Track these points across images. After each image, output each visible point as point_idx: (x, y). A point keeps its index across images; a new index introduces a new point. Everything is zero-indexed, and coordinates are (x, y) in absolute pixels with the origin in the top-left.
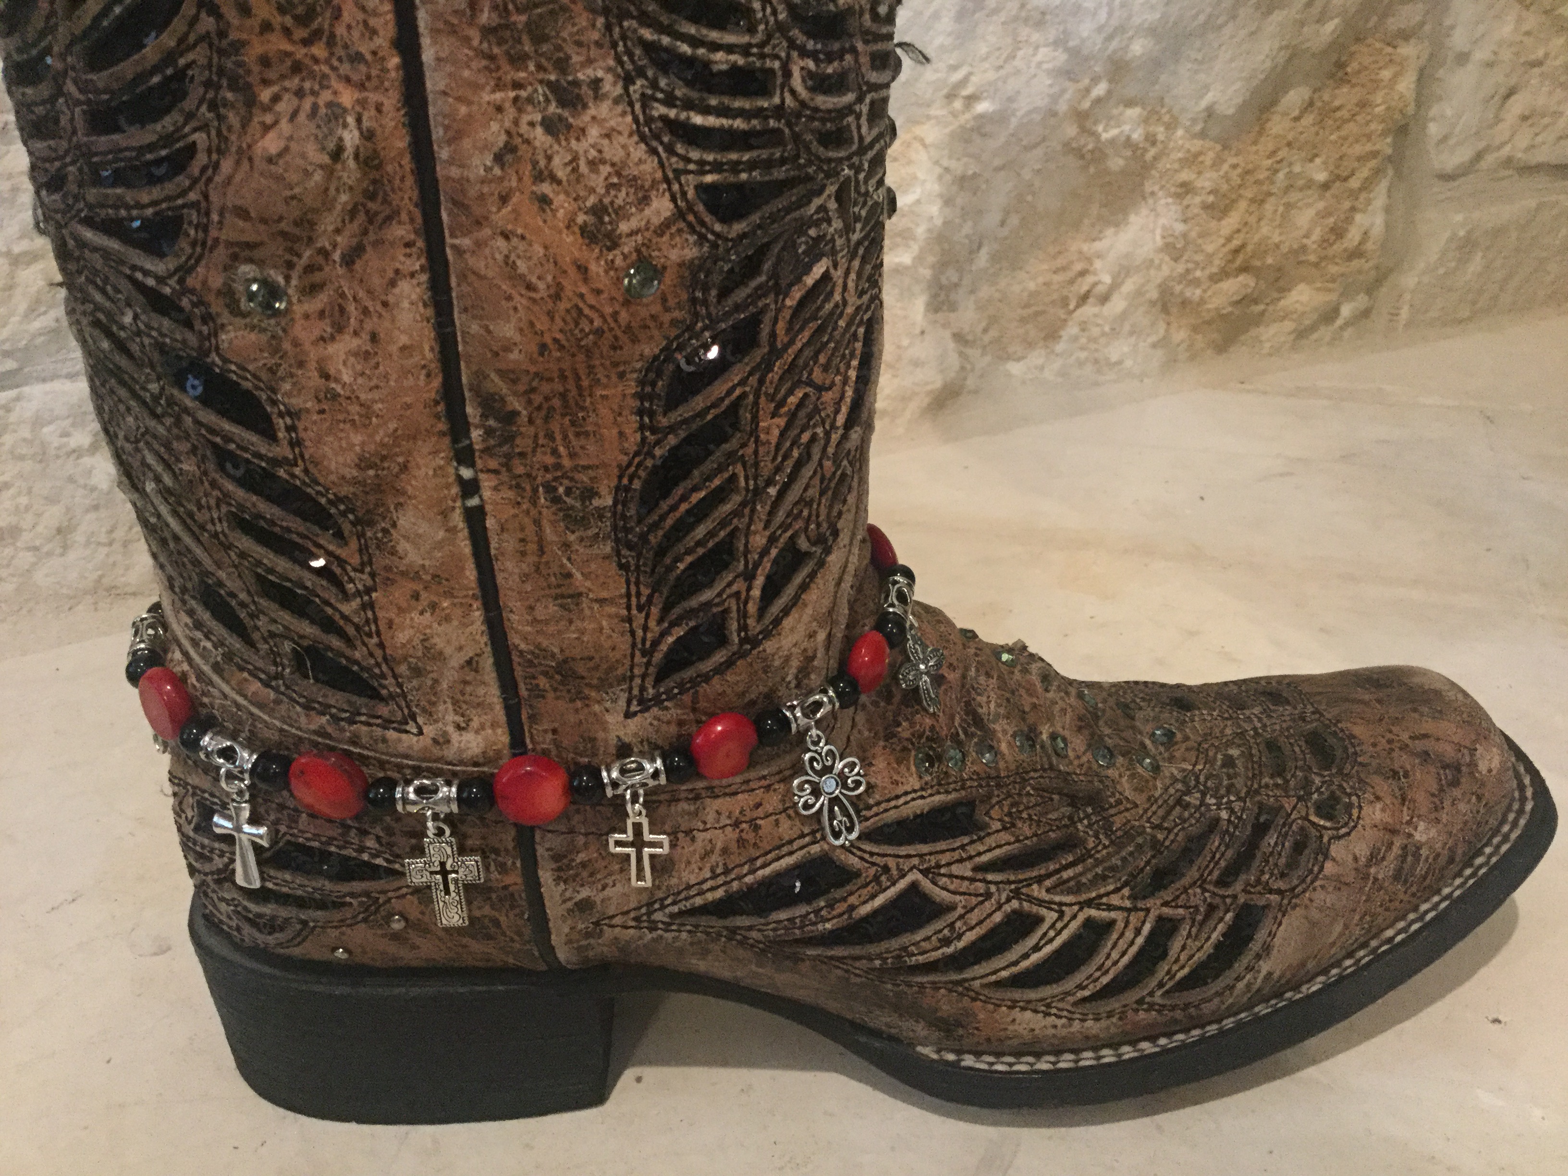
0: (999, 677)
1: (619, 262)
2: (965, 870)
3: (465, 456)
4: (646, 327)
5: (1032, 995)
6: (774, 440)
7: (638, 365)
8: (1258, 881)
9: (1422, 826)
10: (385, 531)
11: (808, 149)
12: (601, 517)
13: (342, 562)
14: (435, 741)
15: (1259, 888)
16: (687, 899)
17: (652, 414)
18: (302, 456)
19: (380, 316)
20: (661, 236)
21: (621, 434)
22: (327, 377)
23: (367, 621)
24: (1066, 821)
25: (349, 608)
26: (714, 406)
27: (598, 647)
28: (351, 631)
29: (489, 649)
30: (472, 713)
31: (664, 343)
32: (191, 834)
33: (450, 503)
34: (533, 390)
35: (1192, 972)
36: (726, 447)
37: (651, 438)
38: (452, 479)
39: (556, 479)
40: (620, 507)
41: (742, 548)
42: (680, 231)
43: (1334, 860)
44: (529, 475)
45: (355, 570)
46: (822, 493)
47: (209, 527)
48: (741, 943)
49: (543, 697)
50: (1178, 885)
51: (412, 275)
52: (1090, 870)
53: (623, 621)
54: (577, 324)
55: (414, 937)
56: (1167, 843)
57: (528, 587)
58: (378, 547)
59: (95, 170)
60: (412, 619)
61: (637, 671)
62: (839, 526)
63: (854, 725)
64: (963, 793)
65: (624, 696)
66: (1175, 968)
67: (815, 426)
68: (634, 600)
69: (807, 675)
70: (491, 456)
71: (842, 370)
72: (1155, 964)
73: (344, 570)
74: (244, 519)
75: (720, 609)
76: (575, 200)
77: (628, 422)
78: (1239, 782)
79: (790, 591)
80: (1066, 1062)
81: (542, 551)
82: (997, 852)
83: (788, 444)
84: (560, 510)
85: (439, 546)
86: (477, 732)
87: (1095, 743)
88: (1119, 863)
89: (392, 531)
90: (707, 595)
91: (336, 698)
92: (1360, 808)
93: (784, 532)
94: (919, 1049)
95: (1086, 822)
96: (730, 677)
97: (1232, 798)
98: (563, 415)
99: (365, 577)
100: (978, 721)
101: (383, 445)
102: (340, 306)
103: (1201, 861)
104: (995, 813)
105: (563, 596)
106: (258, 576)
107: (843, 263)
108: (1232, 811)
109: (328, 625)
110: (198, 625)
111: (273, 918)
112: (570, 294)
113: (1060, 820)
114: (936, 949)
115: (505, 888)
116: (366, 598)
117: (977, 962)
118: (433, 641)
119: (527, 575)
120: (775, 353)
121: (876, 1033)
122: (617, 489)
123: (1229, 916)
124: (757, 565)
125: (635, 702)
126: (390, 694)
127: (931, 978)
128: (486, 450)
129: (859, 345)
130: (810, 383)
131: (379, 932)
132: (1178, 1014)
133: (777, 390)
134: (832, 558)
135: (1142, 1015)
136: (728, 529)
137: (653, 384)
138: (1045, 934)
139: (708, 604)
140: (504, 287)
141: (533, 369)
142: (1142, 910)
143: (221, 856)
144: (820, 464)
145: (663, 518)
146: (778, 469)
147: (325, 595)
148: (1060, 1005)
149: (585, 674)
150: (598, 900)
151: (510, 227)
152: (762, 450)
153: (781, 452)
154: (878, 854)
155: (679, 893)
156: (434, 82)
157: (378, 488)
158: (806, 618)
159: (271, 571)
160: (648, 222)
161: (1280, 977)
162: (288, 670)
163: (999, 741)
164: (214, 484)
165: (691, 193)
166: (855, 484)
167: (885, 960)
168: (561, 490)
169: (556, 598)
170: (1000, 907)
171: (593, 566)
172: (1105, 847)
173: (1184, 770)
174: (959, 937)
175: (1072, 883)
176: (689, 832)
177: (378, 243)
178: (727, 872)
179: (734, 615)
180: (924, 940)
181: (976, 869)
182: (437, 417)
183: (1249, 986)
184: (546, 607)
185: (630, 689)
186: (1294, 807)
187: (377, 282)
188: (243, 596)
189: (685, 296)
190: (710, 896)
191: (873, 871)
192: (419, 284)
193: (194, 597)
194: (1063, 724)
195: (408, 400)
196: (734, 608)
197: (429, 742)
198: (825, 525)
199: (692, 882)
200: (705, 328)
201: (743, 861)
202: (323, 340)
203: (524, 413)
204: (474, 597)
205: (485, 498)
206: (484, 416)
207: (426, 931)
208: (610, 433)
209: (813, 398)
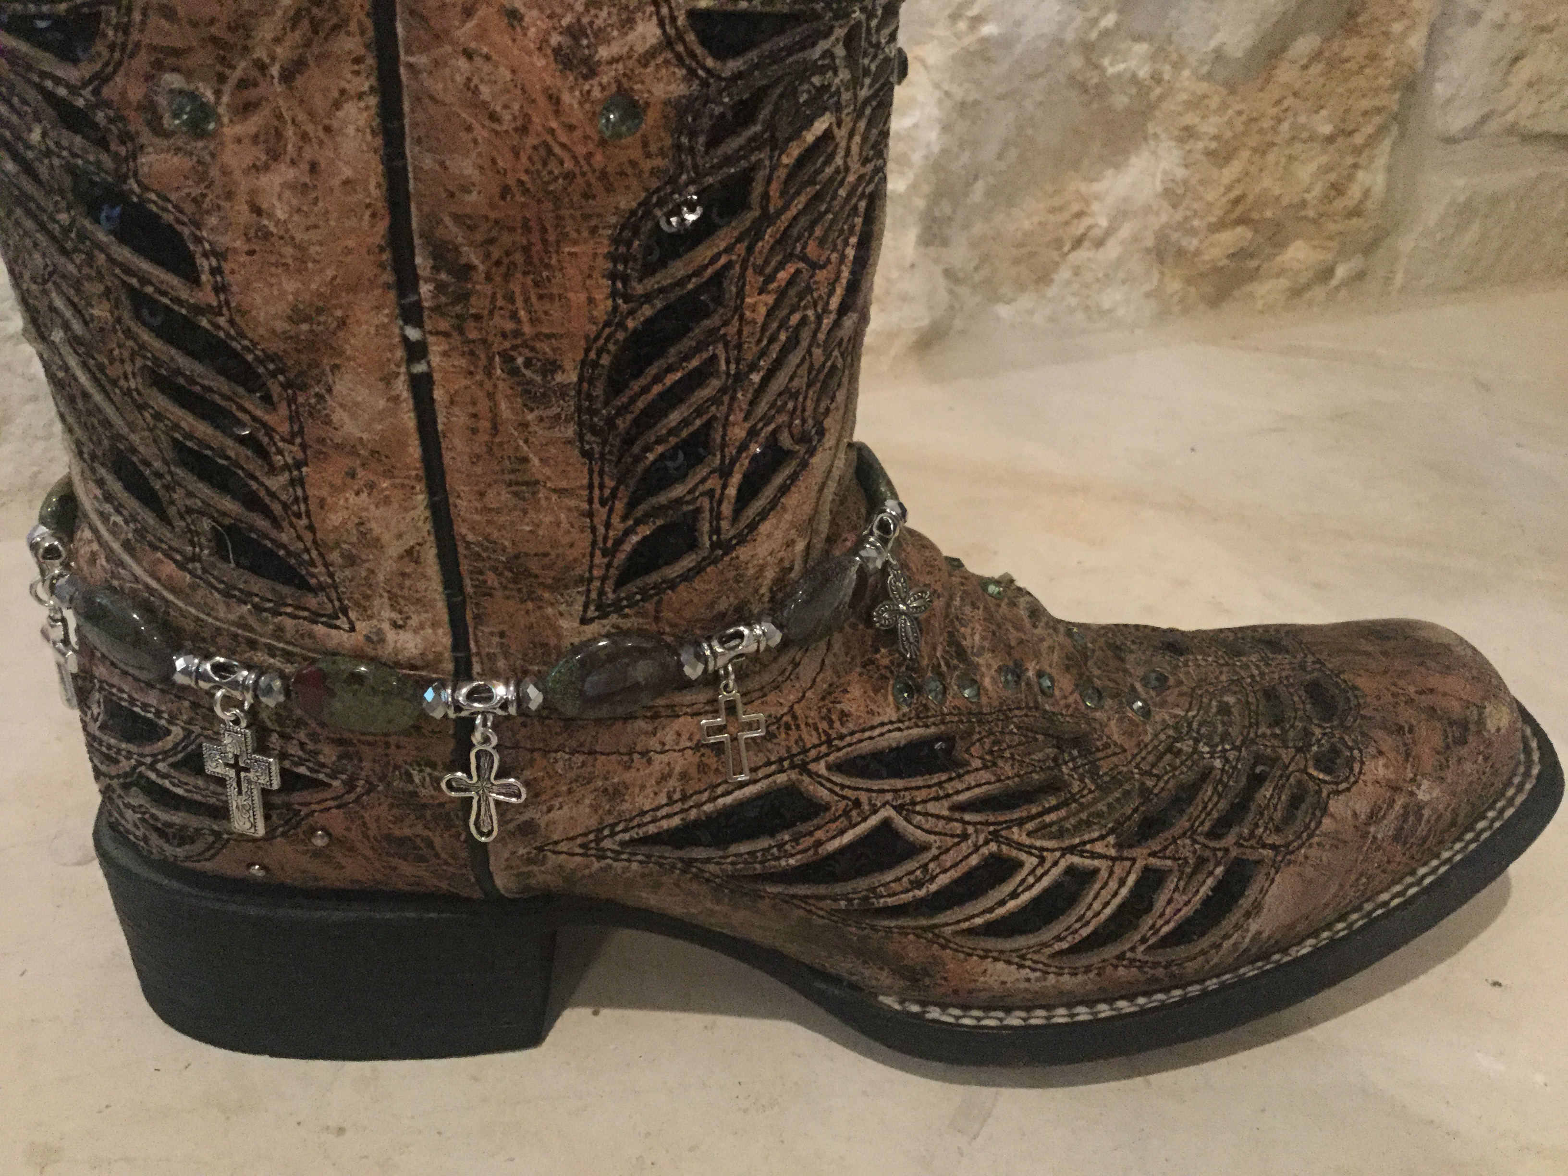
0: (985, 608)
1: (596, 93)
2: (942, 808)
3: (412, 314)
4: (623, 174)
5: (1008, 944)
6: (760, 320)
7: (613, 220)
8: (1252, 834)
9: (1425, 784)
10: (320, 397)
12: (563, 395)
13: (270, 431)
14: (368, 638)
15: (1253, 842)
16: (639, 826)
17: (625, 279)
18: (227, 303)
19: (321, 143)
20: (646, 66)
21: (591, 300)
22: (257, 211)
23: (296, 500)
24: (1050, 763)
25: (276, 483)
26: (697, 273)
27: (555, 544)
28: (277, 508)
29: (432, 538)
30: (409, 609)
31: (644, 195)
32: (98, 733)
33: (392, 366)
34: (492, 241)
35: (1179, 927)
36: (707, 323)
37: (624, 307)
38: (397, 340)
39: (514, 348)
40: (585, 385)
41: (719, 440)
42: (667, 62)
43: (1332, 816)
44: (484, 341)
45: (283, 439)
46: (809, 385)
47: (122, 382)
48: (696, 876)
49: (491, 595)
50: (1168, 834)
51: (360, 96)
52: (1074, 815)
53: (583, 514)
54: (545, 164)
55: (339, 857)
56: (1156, 791)
57: (479, 470)
58: (311, 414)
60: (347, 499)
61: (595, 573)
62: (828, 423)
64: (943, 728)
65: (581, 599)
66: (1160, 922)
67: (805, 308)
68: (597, 492)
70: (443, 315)
71: (839, 247)
72: (1138, 918)
73: (271, 438)
74: (160, 375)
75: (691, 507)
76: (549, 17)
77: (598, 287)
78: (1234, 731)
79: (769, 492)
80: (1038, 1018)
81: (495, 429)
82: (977, 791)
83: (775, 325)
84: (519, 384)
85: (381, 415)
86: (415, 631)
87: (1084, 684)
88: (1105, 809)
89: (327, 397)
90: (678, 491)
91: (259, 585)
92: (1362, 763)
93: (766, 425)
94: (881, 998)
95: (1071, 765)
96: (698, 584)
97: (1227, 747)
98: (526, 273)
99: (295, 449)
100: (961, 653)
101: (320, 295)
102: (277, 130)
103: (1193, 810)
104: (976, 750)
105: (518, 483)
106: (174, 440)
107: (848, 121)
108: (1227, 761)
109: (252, 502)
110: (108, 497)
111: (184, 828)
112: (540, 128)
113: (1044, 761)
114: (907, 891)
115: (442, 805)
116: (295, 473)
117: (949, 907)
118: (370, 526)
119: (478, 457)
120: (766, 219)
121: (837, 980)
122: (583, 363)
123: (1220, 870)
124: (733, 461)
125: (592, 608)
126: (320, 583)
127: (902, 922)
128: (437, 309)
129: (859, 221)
130: (804, 258)
131: (301, 848)
132: (1160, 972)
133: (767, 262)
134: (815, 460)
135: (1121, 971)
136: (705, 418)
137: (629, 244)
138: (1024, 880)
139: (679, 501)
140: (464, 115)
141: (493, 215)
142: (1127, 859)
143: (128, 757)
144: (809, 352)
145: (633, 400)
146: (763, 354)
147: (250, 467)
148: (1036, 957)
149: (537, 572)
150: (542, 822)
151: (473, 45)
152: (746, 330)
153: (767, 334)
154: (849, 787)
155: (632, 819)
157: (312, 344)
158: (784, 525)
159: (189, 436)
160: (631, 49)
161: (1269, 938)
162: (206, 552)
163: (983, 675)
164: (128, 333)
165: (681, 21)
166: (845, 381)
167: (850, 901)
168: (520, 361)
169: (510, 485)
170: (976, 849)
171: (553, 451)
172: (1090, 792)
173: (1176, 716)
174: (933, 878)
175: (1054, 829)
176: (644, 754)
177: (321, 58)
178: (684, 798)
179: (707, 515)
180: (894, 881)
181: (953, 808)
182: (382, 266)
183: (1235, 945)
184: (499, 494)
185: (589, 591)
186: (1293, 758)
187: (320, 103)
188: (157, 464)
189: (668, 142)
190: (665, 824)
191: (842, 805)
192: (367, 108)
193: (103, 464)
194: (1052, 662)
195: (351, 243)
196: (707, 507)
197: (361, 638)
198: (810, 422)
199: (646, 808)
200: (691, 182)
201: (703, 787)
202: (256, 168)
203: (481, 267)
204: (418, 478)
205: (434, 364)
206: (436, 269)
207: (352, 849)
208: (578, 298)
209: (805, 275)
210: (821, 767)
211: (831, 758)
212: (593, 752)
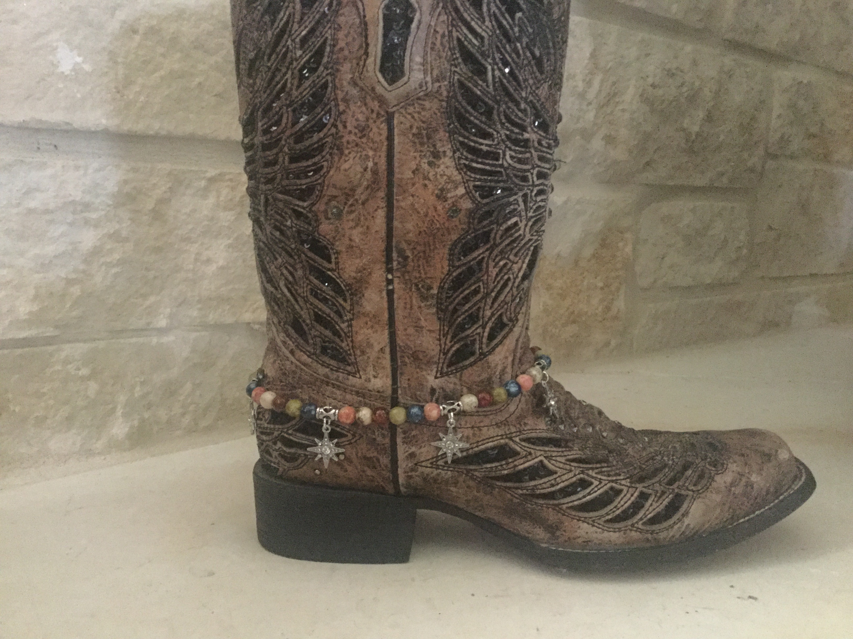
1: (447, 206)
2: (562, 460)
3: (389, 270)
4: (454, 229)
5: (587, 515)
6: (494, 276)
7: (450, 243)
8: (684, 485)
9: (754, 475)
10: (360, 298)
11: (511, 178)
12: (433, 298)
13: (344, 308)
14: (366, 381)
15: (684, 488)
18: (339, 268)
19: (370, 221)
20: (461, 199)
21: (442, 267)
22: (351, 240)
23: (349, 332)
24: (605, 455)
25: (344, 326)
26: (474, 260)
27: (428, 349)
28: (343, 335)
29: (389, 345)
30: (379, 370)
33: (382, 286)
34: (415, 249)
36: (477, 276)
37: (452, 269)
38: (384, 279)
39: (419, 282)
40: (439, 295)
41: (482, 315)
42: (467, 198)
43: (716, 482)
44: (410, 280)
45: (348, 312)
46: (512, 301)
48: (471, 478)
49: (406, 365)
50: (650, 482)
51: (382, 208)
52: (614, 471)
53: (437, 340)
54: (432, 226)
55: (346, 464)
57: (406, 321)
58: (357, 303)
59: (288, 174)
60: (364, 331)
61: (440, 361)
62: (518, 317)
63: (520, 401)
64: (563, 436)
65: (435, 369)
66: (648, 513)
67: (510, 275)
68: (442, 332)
69: (503, 374)
70: (399, 271)
72: (639, 510)
74: (314, 291)
75: (472, 339)
76: (435, 186)
77: (445, 263)
78: (677, 454)
79: (499, 337)
82: (576, 456)
83: (499, 278)
84: (419, 293)
85: (377, 303)
86: (381, 379)
87: (619, 436)
88: (626, 471)
89: (362, 298)
90: (468, 332)
91: (333, 362)
92: (727, 465)
93: (497, 312)
95: (613, 458)
96: (475, 368)
97: (674, 458)
98: (424, 259)
99: (351, 315)
101: (365, 264)
102: (359, 218)
103: (660, 475)
104: (576, 445)
105: (417, 327)
106: (315, 312)
108: (674, 461)
109: (336, 333)
110: (288, 335)
112: (430, 216)
113: (602, 454)
114: (549, 488)
115: (383, 444)
116: (350, 323)
117: (564, 497)
118: (371, 339)
119: (406, 317)
120: (495, 246)
122: (439, 287)
123: (671, 496)
124: (487, 323)
125: (439, 373)
126: (352, 362)
127: (546, 501)
128: (397, 269)
130: (509, 259)
133: (495, 259)
134: (515, 329)
135: (633, 533)
136: (477, 307)
137: (454, 250)
138: (594, 489)
139: (469, 336)
140: (410, 212)
141: (416, 240)
142: (634, 487)
144: (512, 289)
145: (454, 300)
146: (495, 287)
147: (336, 320)
148: (599, 522)
149: (422, 358)
150: (418, 453)
151: (414, 193)
152: (490, 279)
153: (497, 281)
154: (528, 447)
156: (397, 148)
157: (361, 280)
158: (504, 350)
159: (320, 310)
160: (457, 194)
163: (579, 425)
164: (307, 279)
165: (471, 187)
167: (527, 490)
168: (420, 286)
169: (414, 327)
170: (575, 475)
171: (429, 317)
172: (620, 465)
173: (655, 450)
174: (558, 484)
175: (606, 473)
177: (374, 198)
179: (478, 342)
180: (544, 484)
181: (567, 460)
182: (383, 256)
183: (679, 528)
184: (411, 330)
185: (438, 367)
186: (700, 463)
187: (371, 210)
188: (308, 321)
189: (467, 220)
191: (525, 453)
193: (288, 325)
194: (606, 428)
195: (376, 249)
196: (478, 339)
197: (363, 381)
198: (513, 315)
201: (475, 441)
202: (351, 228)
203: (411, 257)
204: (387, 325)
205: (395, 287)
206: (398, 256)
207: (351, 462)
208: (439, 266)
209: (510, 264)
210: (517, 439)
211: (521, 437)
212: (436, 426)
